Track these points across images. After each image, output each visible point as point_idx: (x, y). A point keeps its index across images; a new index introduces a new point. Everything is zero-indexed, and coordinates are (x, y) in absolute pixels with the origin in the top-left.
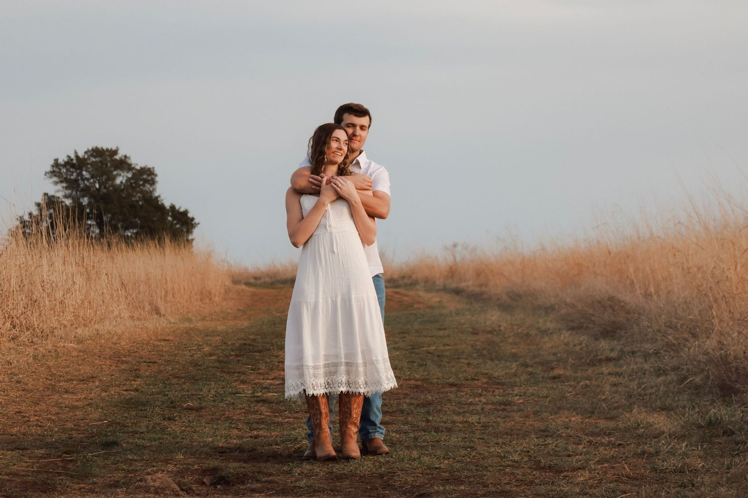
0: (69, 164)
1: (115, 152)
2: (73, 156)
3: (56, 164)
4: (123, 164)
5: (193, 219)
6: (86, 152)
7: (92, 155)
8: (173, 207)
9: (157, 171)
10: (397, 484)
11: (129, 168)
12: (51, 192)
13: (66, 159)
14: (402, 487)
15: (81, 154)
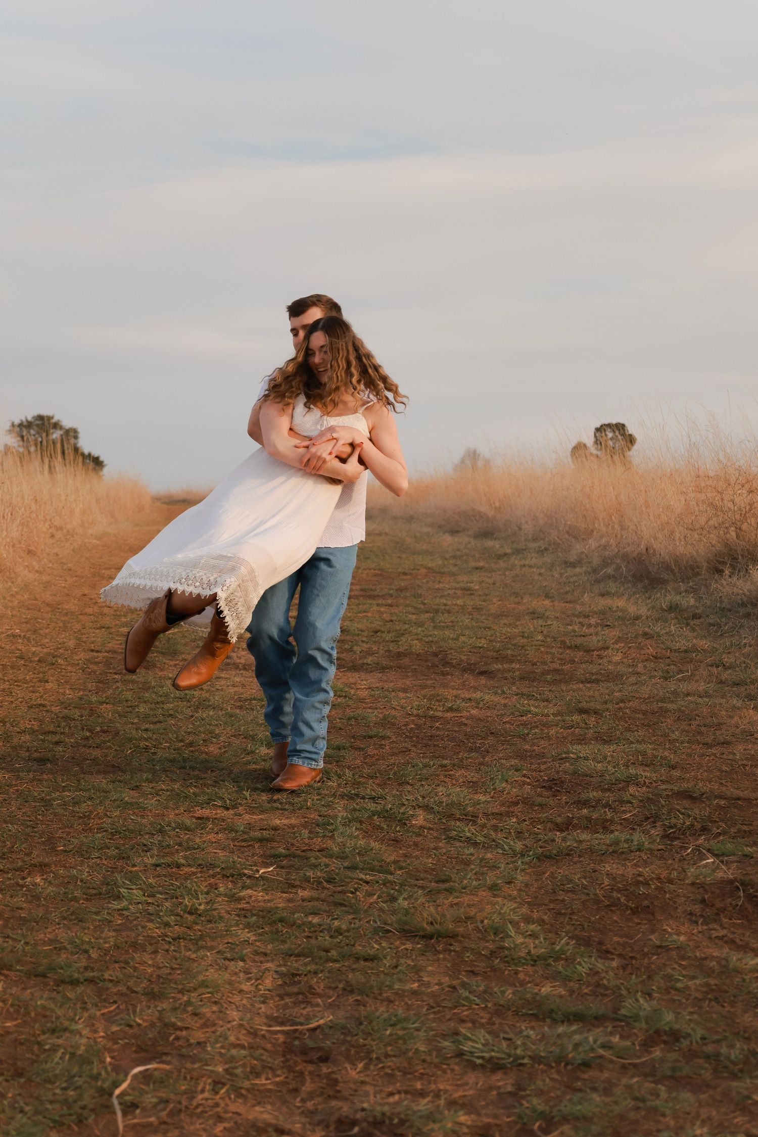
0: (21, 425)
1: (52, 418)
2: (24, 420)
3: (13, 425)
4: (56, 426)
5: (102, 462)
6: (33, 418)
7: (37, 420)
8: (90, 454)
9: (79, 430)
10: (454, 662)
11: (61, 428)
12: (9, 443)
13: (19, 422)
14: (460, 665)
15: (30, 419)
